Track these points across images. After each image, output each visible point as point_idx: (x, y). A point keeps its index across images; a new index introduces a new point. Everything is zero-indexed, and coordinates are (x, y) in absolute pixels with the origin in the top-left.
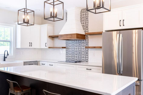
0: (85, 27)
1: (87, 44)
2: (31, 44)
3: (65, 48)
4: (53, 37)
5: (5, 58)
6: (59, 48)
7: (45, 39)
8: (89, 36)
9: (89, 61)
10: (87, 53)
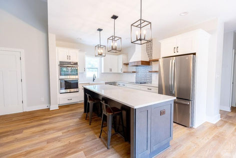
0: (150, 55)
2: (111, 70)
3: (135, 72)
5: (94, 79)
6: (130, 72)
7: (121, 66)
8: (153, 63)
9: (152, 83)
10: (151, 76)
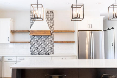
1: (52, 40)
4: (13, 32)
8: (54, 33)
9: (54, 53)
10: (52, 47)
